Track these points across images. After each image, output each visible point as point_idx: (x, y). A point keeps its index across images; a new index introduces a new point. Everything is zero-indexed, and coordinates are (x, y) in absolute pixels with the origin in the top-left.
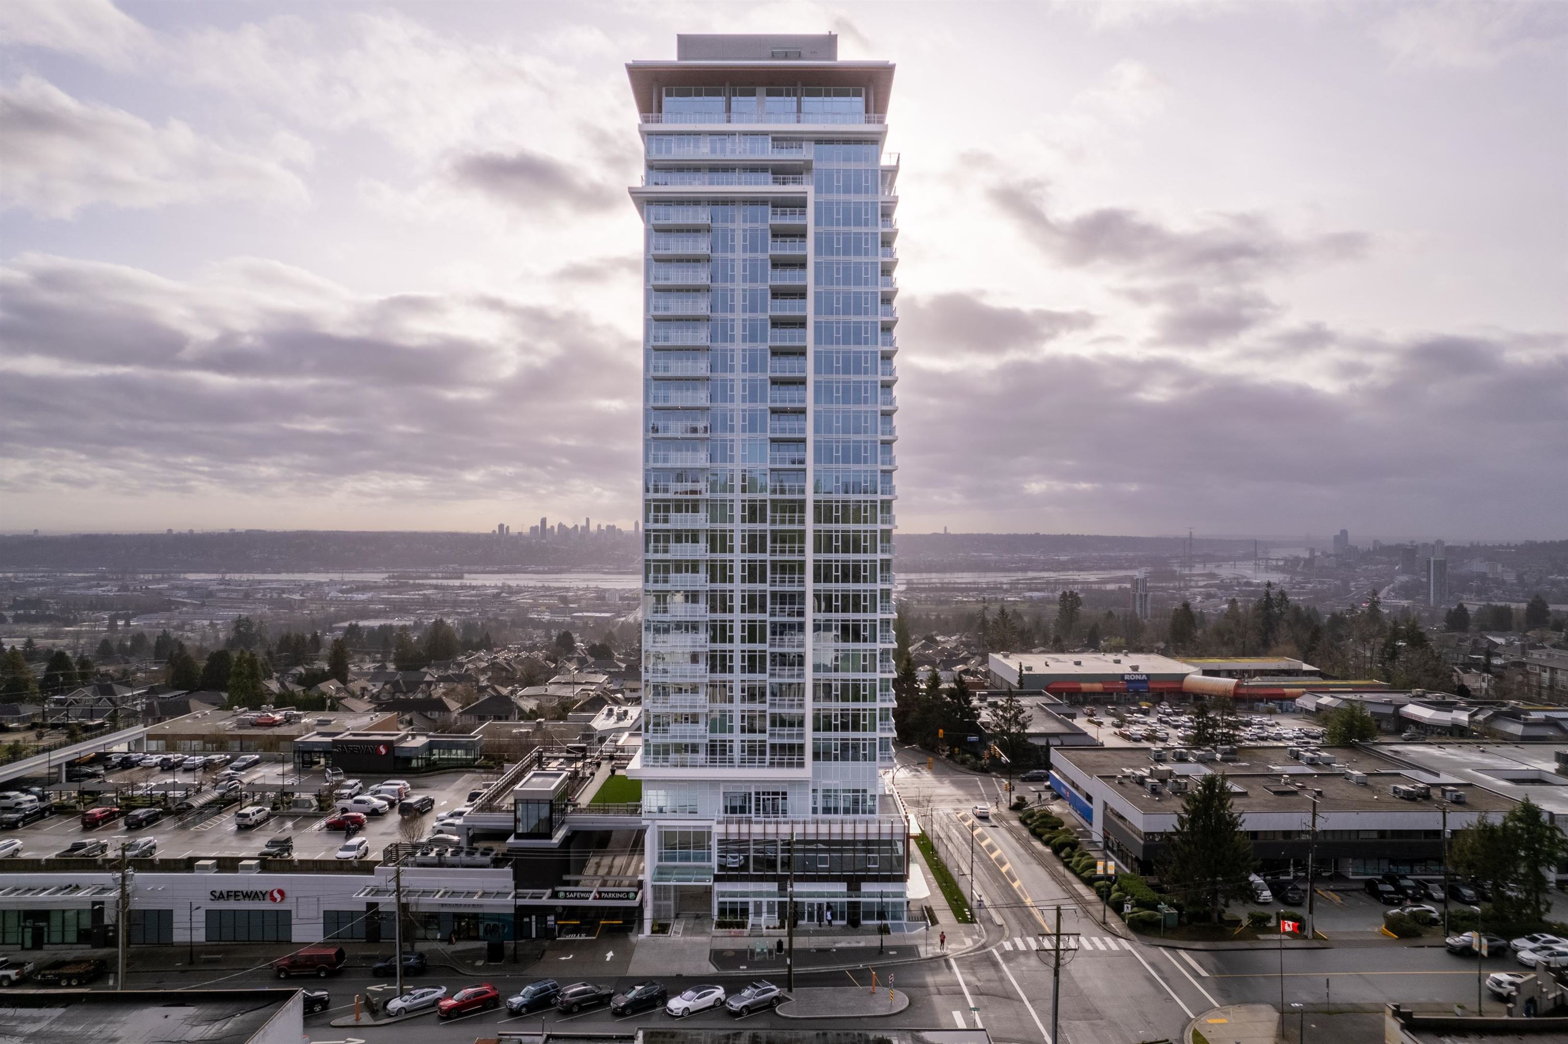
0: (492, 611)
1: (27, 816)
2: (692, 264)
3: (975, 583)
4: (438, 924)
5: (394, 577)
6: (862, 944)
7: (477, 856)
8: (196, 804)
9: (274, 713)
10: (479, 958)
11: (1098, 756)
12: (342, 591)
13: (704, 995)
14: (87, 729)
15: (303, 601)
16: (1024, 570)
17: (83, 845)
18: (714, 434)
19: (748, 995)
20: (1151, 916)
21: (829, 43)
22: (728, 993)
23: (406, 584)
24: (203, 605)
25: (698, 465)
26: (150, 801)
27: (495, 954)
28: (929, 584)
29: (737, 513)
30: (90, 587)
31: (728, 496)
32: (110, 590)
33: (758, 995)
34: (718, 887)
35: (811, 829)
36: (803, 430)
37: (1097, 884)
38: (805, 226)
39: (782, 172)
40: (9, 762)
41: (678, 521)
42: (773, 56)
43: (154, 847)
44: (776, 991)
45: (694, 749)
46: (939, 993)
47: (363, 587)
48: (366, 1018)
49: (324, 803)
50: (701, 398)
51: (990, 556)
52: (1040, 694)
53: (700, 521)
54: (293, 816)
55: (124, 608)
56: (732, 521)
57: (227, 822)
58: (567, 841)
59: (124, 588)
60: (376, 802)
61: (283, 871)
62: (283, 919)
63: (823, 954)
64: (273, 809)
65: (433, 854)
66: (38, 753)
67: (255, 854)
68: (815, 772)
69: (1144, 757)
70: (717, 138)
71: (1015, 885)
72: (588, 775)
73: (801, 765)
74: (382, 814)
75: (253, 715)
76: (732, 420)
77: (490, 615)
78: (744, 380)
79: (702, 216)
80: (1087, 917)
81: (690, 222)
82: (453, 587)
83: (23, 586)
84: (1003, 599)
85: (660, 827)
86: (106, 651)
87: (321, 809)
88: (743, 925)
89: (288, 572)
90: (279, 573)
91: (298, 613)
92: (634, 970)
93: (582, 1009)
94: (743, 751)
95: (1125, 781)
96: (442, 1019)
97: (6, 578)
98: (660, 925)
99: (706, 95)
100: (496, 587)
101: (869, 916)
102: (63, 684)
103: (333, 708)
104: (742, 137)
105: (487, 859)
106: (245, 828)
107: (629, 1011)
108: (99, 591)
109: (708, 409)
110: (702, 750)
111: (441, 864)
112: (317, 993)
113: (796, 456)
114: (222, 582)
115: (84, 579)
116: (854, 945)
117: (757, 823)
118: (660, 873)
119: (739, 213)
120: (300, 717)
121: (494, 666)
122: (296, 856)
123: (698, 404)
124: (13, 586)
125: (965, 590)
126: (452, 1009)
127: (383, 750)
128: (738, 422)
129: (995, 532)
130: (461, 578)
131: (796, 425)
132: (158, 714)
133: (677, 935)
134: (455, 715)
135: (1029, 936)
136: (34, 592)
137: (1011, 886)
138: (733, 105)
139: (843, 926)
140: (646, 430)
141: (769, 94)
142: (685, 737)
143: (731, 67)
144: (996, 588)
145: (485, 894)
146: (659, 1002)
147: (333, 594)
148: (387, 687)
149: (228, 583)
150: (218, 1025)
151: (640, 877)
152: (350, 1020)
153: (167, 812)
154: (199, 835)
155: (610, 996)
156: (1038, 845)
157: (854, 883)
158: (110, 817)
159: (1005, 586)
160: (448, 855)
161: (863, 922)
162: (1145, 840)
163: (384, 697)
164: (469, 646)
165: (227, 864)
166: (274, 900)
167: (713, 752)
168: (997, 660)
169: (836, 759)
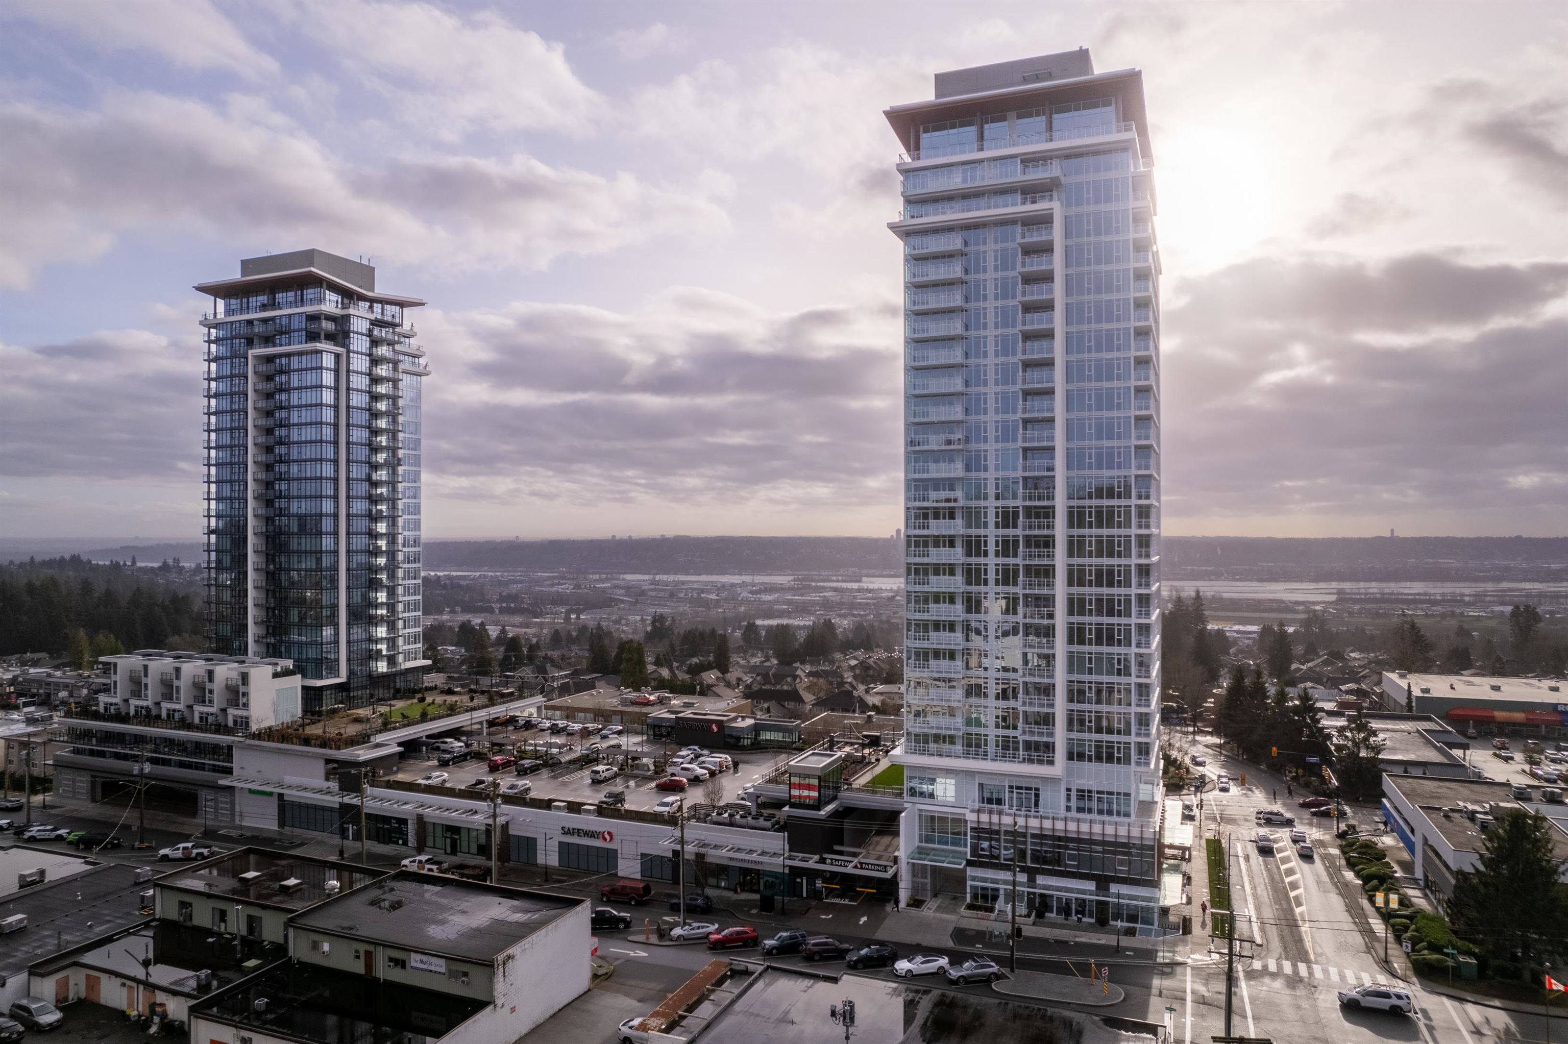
0: (885, 614)
1: (455, 757)
2: (946, 287)
3: (1426, 594)
4: (727, 875)
5: (798, 580)
6: (1102, 942)
7: (761, 820)
8: (563, 760)
9: (650, 694)
10: (754, 907)
11: (1439, 787)
12: (752, 592)
13: (928, 961)
14: (503, 695)
15: (718, 601)
16: (1498, 579)
17: (483, 782)
18: (969, 446)
19: (968, 968)
20: (1438, 960)
21: (1082, 57)
22: (952, 963)
23: (809, 587)
24: (637, 602)
25: (952, 475)
26: (536, 755)
27: (767, 905)
28: (1366, 594)
29: (991, 519)
30: (553, 585)
31: (982, 503)
32: (566, 588)
33: (976, 968)
34: (970, 871)
35: (1060, 825)
36: (1052, 438)
37: (1393, 921)
38: (1052, 241)
39: (1031, 191)
40: (448, 716)
41: (938, 528)
42: (1025, 80)
43: (529, 789)
44: (995, 968)
45: (952, 740)
46: (1160, 995)
47: (770, 589)
48: (654, 939)
49: (659, 769)
50: (956, 412)
51: (1450, 562)
52: (1429, 719)
53: (957, 527)
54: (634, 777)
55: (578, 604)
56: (986, 527)
57: (585, 776)
58: (835, 814)
59: (578, 587)
60: (700, 771)
61: (613, 817)
62: (611, 856)
63: (1061, 945)
64: (620, 769)
65: (726, 815)
66: (467, 711)
67: (596, 802)
68: (1069, 772)
69: (1502, 793)
70: (968, 167)
71: (1298, 911)
72: (873, 760)
73: (1051, 763)
74: (702, 781)
75: (633, 695)
76: (985, 432)
77: (884, 618)
78: (996, 393)
79: (954, 242)
80: (1369, 952)
81: (942, 249)
82: (851, 590)
83: (506, 583)
84: (1462, 614)
85: (920, 810)
86: (556, 639)
87: (656, 773)
88: (991, 910)
89: (707, 574)
90: (700, 574)
91: (713, 612)
92: (880, 935)
93: (822, 959)
94: (997, 746)
95: (1456, 815)
96: (711, 949)
97: (496, 576)
98: (915, 900)
99: (960, 126)
100: (891, 590)
101: (1117, 916)
102: (515, 664)
103: (702, 693)
104: (992, 164)
105: (768, 824)
106: (596, 782)
107: (860, 965)
108: (559, 588)
109: (962, 422)
110: (959, 742)
111: (731, 824)
112: (622, 914)
113: (1046, 463)
114: (653, 582)
115: (549, 578)
116: (1095, 941)
117: (1008, 815)
118: (920, 853)
119: (990, 235)
120: (670, 699)
121: (864, 666)
122: (627, 806)
123: (952, 418)
124: (500, 583)
125: (1414, 601)
126: (717, 941)
127: (715, 728)
128: (991, 433)
129: (1459, 535)
130: (860, 581)
131: (1045, 433)
132: (573, 690)
133: (930, 911)
134: (808, 707)
135: (1287, 959)
136: (515, 588)
137: (1292, 910)
138: (986, 133)
139: (1090, 924)
140: (906, 445)
141: (1019, 117)
142: (941, 728)
143: (984, 98)
144: (1456, 600)
145: (763, 853)
146: (889, 962)
147: (744, 594)
148: (758, 678)
149: (657, 583)
150: (529, 915)
151: (896, 854)
152: (641, 938)
153: (546, 765)
154: (564, 784)
155: (847, 951)
156: (1349, 875)
157: (1103, 883)
158: (507, 764)
159: (1467, 599)
160: (738, 817)
161: (1112, 923)
162: (1457, 880)
163: (755, 687)
164: (848, 646)
165: (574, 807)
166: (605, 839)
167: (969, 745)
168: (1391, 680)
169: (1090, 760)
